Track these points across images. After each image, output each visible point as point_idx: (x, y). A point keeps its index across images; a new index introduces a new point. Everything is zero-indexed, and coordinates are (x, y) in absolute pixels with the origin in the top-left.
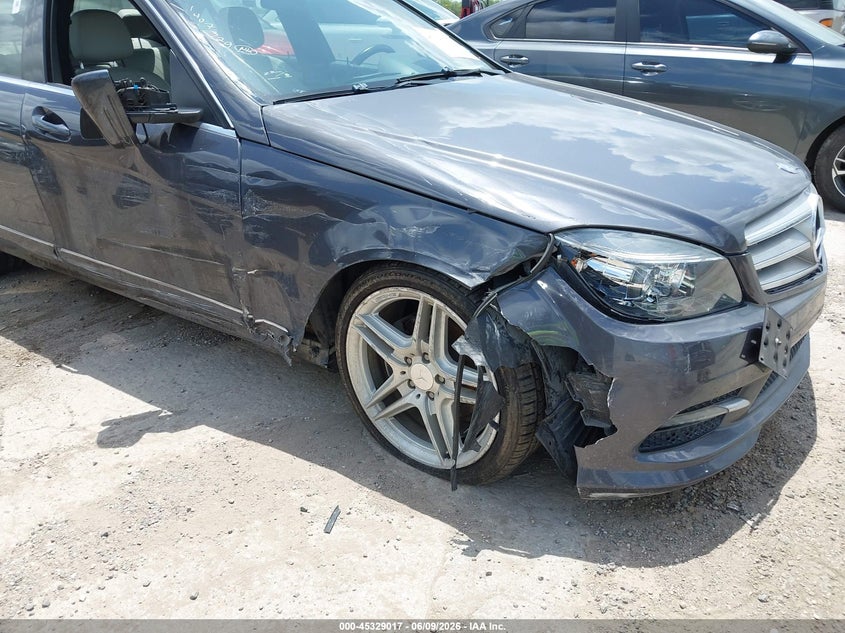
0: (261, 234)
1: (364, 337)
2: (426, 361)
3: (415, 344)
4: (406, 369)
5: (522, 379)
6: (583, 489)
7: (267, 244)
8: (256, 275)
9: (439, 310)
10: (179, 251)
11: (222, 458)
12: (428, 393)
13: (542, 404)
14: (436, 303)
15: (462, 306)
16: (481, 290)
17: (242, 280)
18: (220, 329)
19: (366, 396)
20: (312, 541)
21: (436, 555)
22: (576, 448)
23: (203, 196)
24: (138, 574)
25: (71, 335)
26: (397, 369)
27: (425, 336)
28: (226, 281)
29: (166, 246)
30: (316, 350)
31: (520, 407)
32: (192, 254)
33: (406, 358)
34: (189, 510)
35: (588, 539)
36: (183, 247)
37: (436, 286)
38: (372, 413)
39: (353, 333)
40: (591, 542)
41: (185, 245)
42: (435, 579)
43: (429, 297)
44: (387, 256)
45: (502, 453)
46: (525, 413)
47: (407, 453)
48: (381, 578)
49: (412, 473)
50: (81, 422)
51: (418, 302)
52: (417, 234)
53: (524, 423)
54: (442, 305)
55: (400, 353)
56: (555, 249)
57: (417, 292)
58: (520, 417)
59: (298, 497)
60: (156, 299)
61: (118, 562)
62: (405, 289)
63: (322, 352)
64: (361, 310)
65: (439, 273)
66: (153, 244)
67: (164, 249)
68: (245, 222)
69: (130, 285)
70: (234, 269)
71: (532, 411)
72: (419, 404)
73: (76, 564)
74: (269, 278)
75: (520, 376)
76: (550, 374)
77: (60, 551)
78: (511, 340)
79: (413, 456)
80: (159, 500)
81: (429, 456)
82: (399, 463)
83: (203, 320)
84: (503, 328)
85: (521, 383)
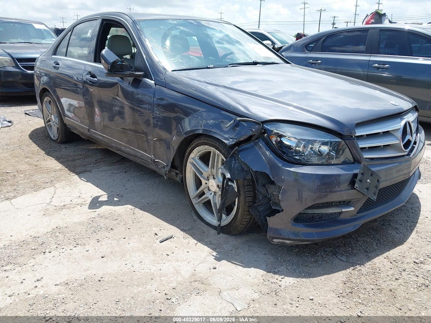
0: (159, 123)
1: (193, 168)
2: (214, 178)
3: (210, 170)
4: (207, 182)
5: (246, 186)
6: (270, 237)
7: (161, 128)
8: (157, 140)
9: (218, 155)
10: (130, 130)
11: (132, 214)
12: (215, 192)
13: (255, 197)
14: (217, 151)
15: (226, 153)
16: (232, 147)
17: (152, 143)
18: (145, 165)
19: (192, 194)
20: (155, 245)
21: (202, 256)
22: (267, 218)
23: (140, 107)
24: (86, 247)
25: (90, 166)
26: (204, 182)
27: (213, 167)
28: (146, 143)
29: (127, 128)
30: (177, 174)
31: (245, 197)
32: (136, 132)
33: (208, 177)
34: (112, 229)
35: (271, 260)
36: (132, 128)
37: (217, 145)
38: (194, 201)
39: (189, 165)
40: (272, 261)
41: (133, 128)
42: (198, 264)
43: (214, 149)
44: (201, 132)
45: (238, 219)
46: (247, 201)
47: (205, 219)
48: (177, 261)
49: (205, 228)
50: (83, 196)
51: (211, 152)
52: (212, 123)
53: (247, 205)
54: (219, 153)
55: (205, 174)
56: (263, 131)
57: (211, 147)
58: (245, 202)
59: (155, 230)
60: (123, 152)
61: (80, 242)
62: (207, 146)
63: (179, 175)
64: (192, 155)
65: (219, 139)
66: (122, 127)
67: (126, 129)
68: (154, 118)
69: (114, 145)
70: (149, 138)
71: (251, 200)
72: (211, 197)
73: (65, 241)
74: (161, 142)
75: (245, 184)
76: (257, 184)
77: (61, 236)
78: (243, 168)
79: (208, 221)
80: (102, 225)
81: (213, 220)
82: (202, 223)
83: (139, 161)
84: (240, 163)
85: (246, 187)
